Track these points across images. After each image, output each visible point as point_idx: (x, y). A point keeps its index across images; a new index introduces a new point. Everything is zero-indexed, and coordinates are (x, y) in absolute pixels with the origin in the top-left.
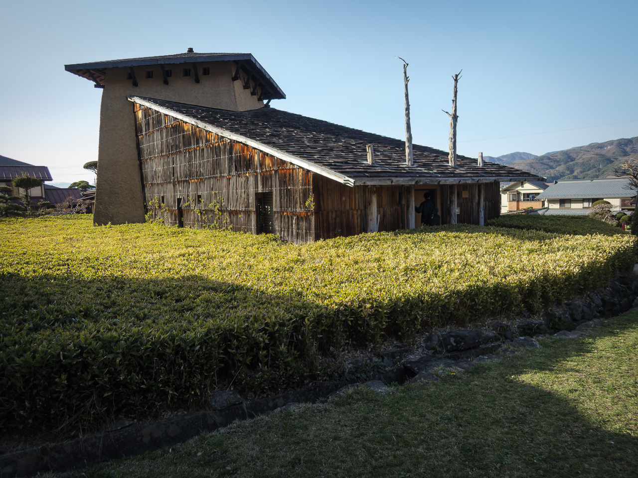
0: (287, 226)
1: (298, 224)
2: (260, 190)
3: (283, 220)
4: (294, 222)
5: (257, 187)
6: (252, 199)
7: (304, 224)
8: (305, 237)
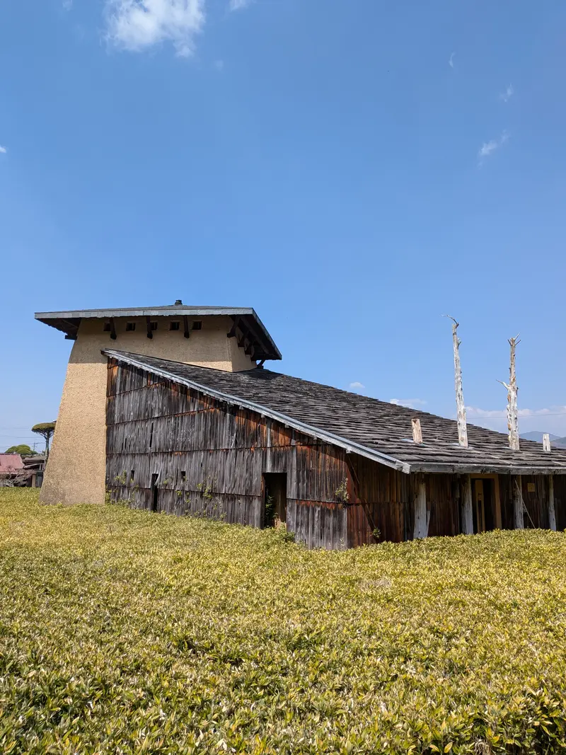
0: (306, 519)
1: (322, 518)
2: (269, 470)
3: (300, 511)
4: (316, 515)
5: (264, 465)
6: (258, 481)
7: (330, 520)
8: (333, 537)
